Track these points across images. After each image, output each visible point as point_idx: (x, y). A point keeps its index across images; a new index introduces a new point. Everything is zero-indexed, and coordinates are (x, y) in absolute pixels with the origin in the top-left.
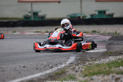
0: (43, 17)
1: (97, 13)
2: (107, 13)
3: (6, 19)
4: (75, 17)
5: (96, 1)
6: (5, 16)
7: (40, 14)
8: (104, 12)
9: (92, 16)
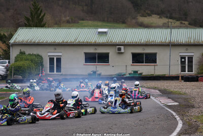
0: (100, 75)
1: (132, 72)
2: (139, 72)
3: (77, 75)
4: (120, 75)
5: (132, 65)
6: (76, 74)
7: (98, 73)
8: (137, 72)
9: (129, 74)
